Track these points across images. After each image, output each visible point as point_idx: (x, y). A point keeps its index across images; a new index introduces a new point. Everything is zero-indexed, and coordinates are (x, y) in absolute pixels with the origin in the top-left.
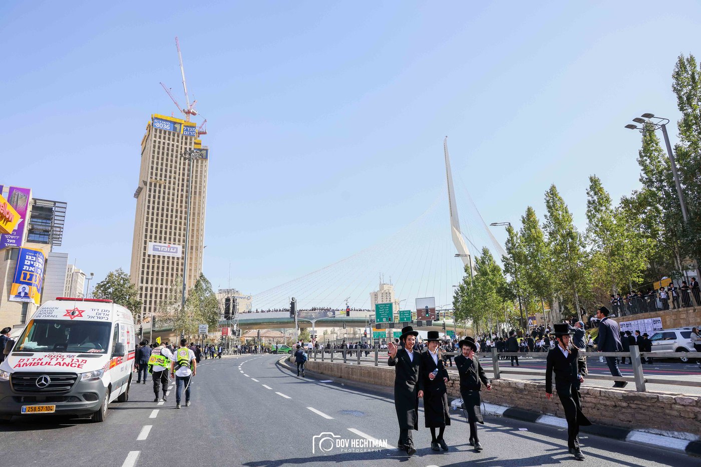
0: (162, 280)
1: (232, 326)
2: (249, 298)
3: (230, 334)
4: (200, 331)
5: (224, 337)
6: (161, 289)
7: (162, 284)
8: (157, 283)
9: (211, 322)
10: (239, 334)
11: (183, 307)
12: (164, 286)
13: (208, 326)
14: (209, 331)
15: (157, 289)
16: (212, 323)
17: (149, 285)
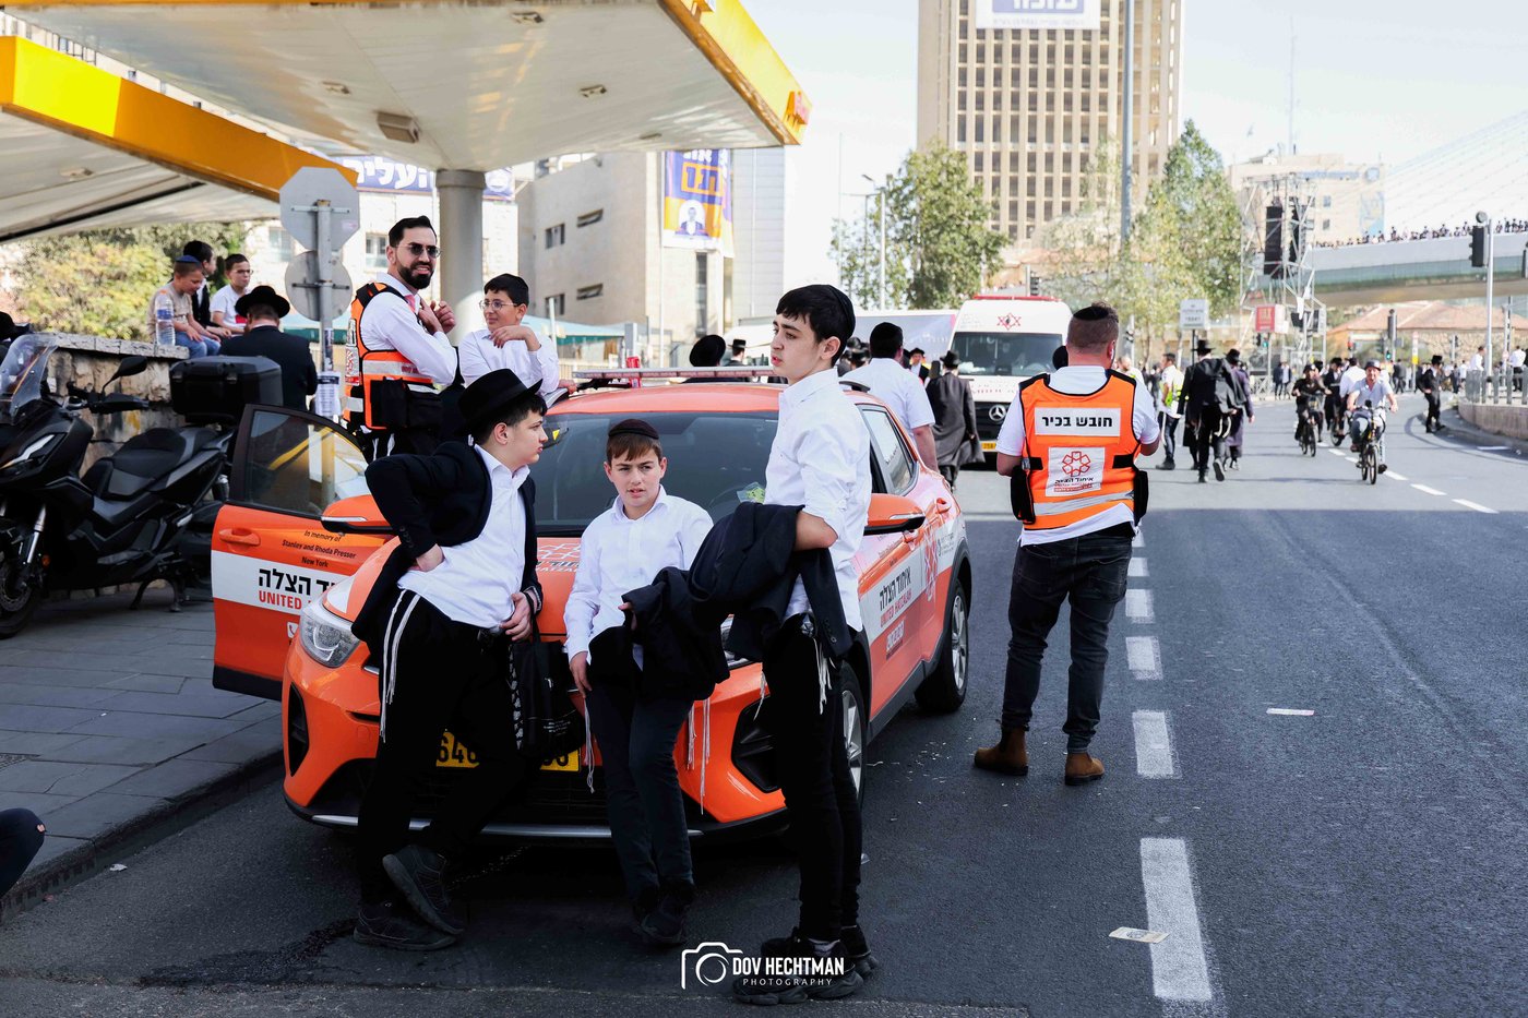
0: (1033, 122)
1: (1291, 298)
2: (1372, 175)
3: (1283, 326)
4: (1183, 320)
5: (1264, 335)
6: (1032, 158)
7: (1032, 139)
8: (1015, 138)
9: (1219, 286)
10: (1316, 326)
11: (1126, 244)
12: (1042, 148)
13: (1207, 302)
14: (1213, 318)
15: (1014, 158)
16: (1223, 290)
17: (989, 147)
